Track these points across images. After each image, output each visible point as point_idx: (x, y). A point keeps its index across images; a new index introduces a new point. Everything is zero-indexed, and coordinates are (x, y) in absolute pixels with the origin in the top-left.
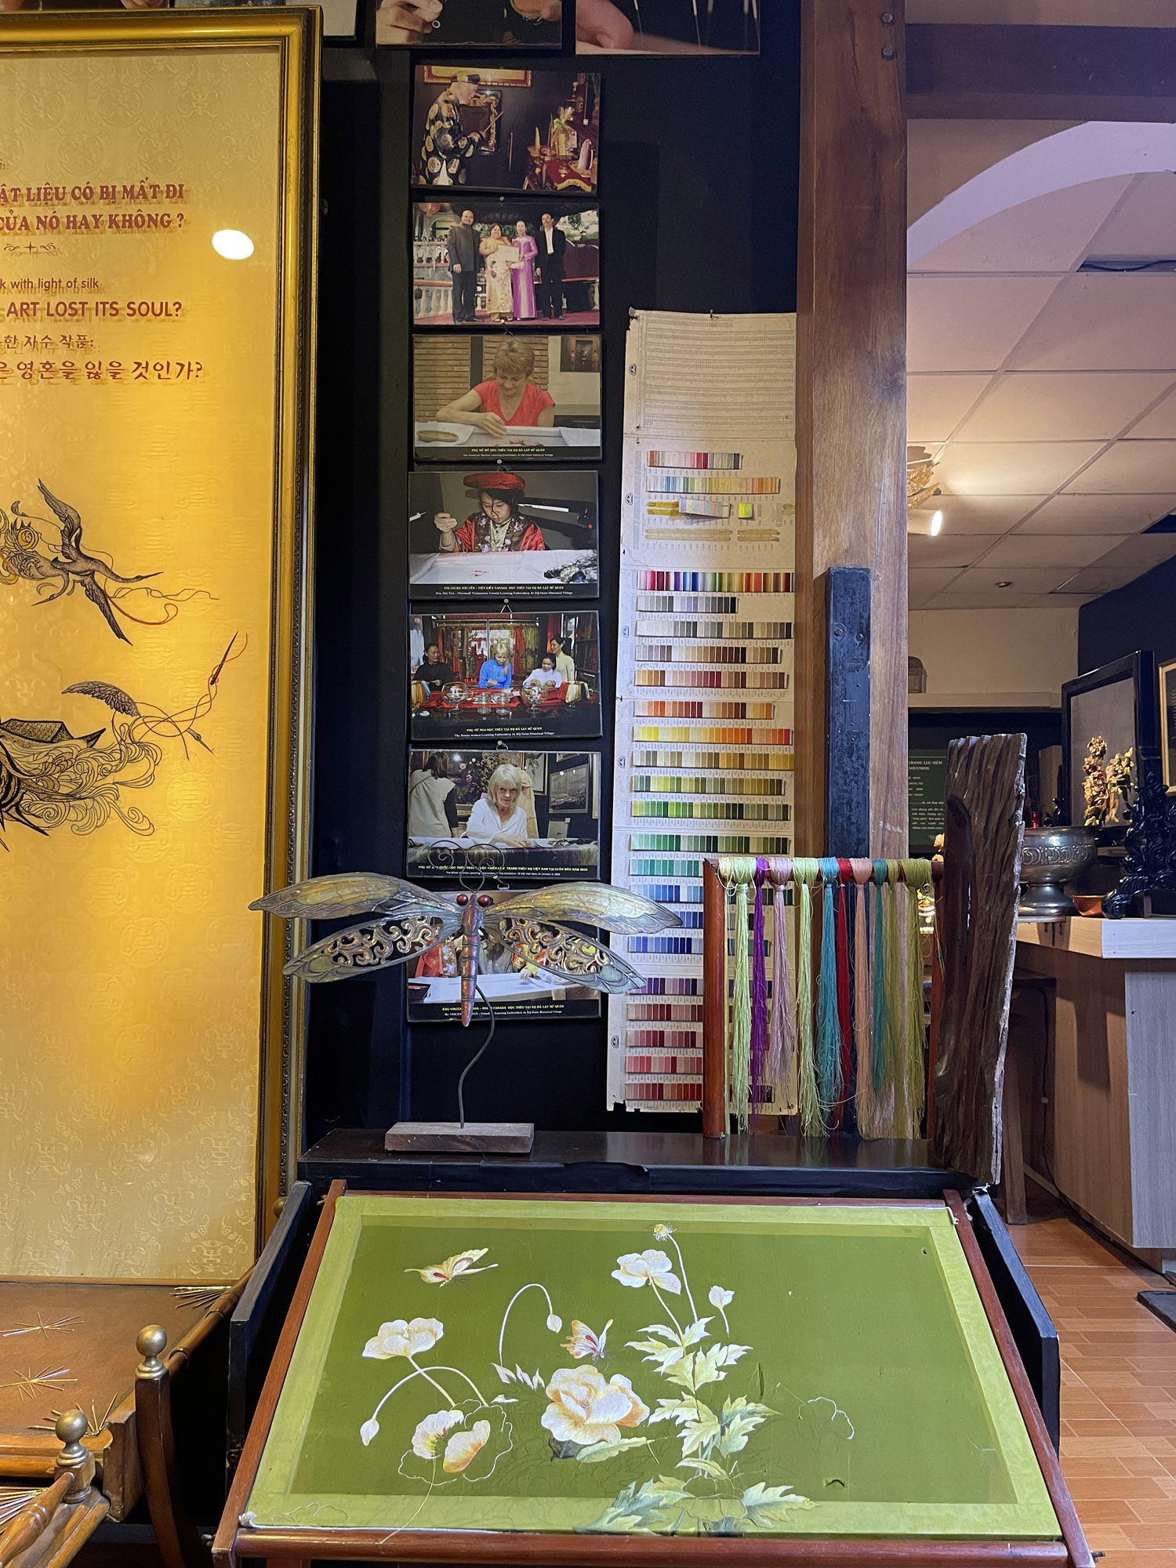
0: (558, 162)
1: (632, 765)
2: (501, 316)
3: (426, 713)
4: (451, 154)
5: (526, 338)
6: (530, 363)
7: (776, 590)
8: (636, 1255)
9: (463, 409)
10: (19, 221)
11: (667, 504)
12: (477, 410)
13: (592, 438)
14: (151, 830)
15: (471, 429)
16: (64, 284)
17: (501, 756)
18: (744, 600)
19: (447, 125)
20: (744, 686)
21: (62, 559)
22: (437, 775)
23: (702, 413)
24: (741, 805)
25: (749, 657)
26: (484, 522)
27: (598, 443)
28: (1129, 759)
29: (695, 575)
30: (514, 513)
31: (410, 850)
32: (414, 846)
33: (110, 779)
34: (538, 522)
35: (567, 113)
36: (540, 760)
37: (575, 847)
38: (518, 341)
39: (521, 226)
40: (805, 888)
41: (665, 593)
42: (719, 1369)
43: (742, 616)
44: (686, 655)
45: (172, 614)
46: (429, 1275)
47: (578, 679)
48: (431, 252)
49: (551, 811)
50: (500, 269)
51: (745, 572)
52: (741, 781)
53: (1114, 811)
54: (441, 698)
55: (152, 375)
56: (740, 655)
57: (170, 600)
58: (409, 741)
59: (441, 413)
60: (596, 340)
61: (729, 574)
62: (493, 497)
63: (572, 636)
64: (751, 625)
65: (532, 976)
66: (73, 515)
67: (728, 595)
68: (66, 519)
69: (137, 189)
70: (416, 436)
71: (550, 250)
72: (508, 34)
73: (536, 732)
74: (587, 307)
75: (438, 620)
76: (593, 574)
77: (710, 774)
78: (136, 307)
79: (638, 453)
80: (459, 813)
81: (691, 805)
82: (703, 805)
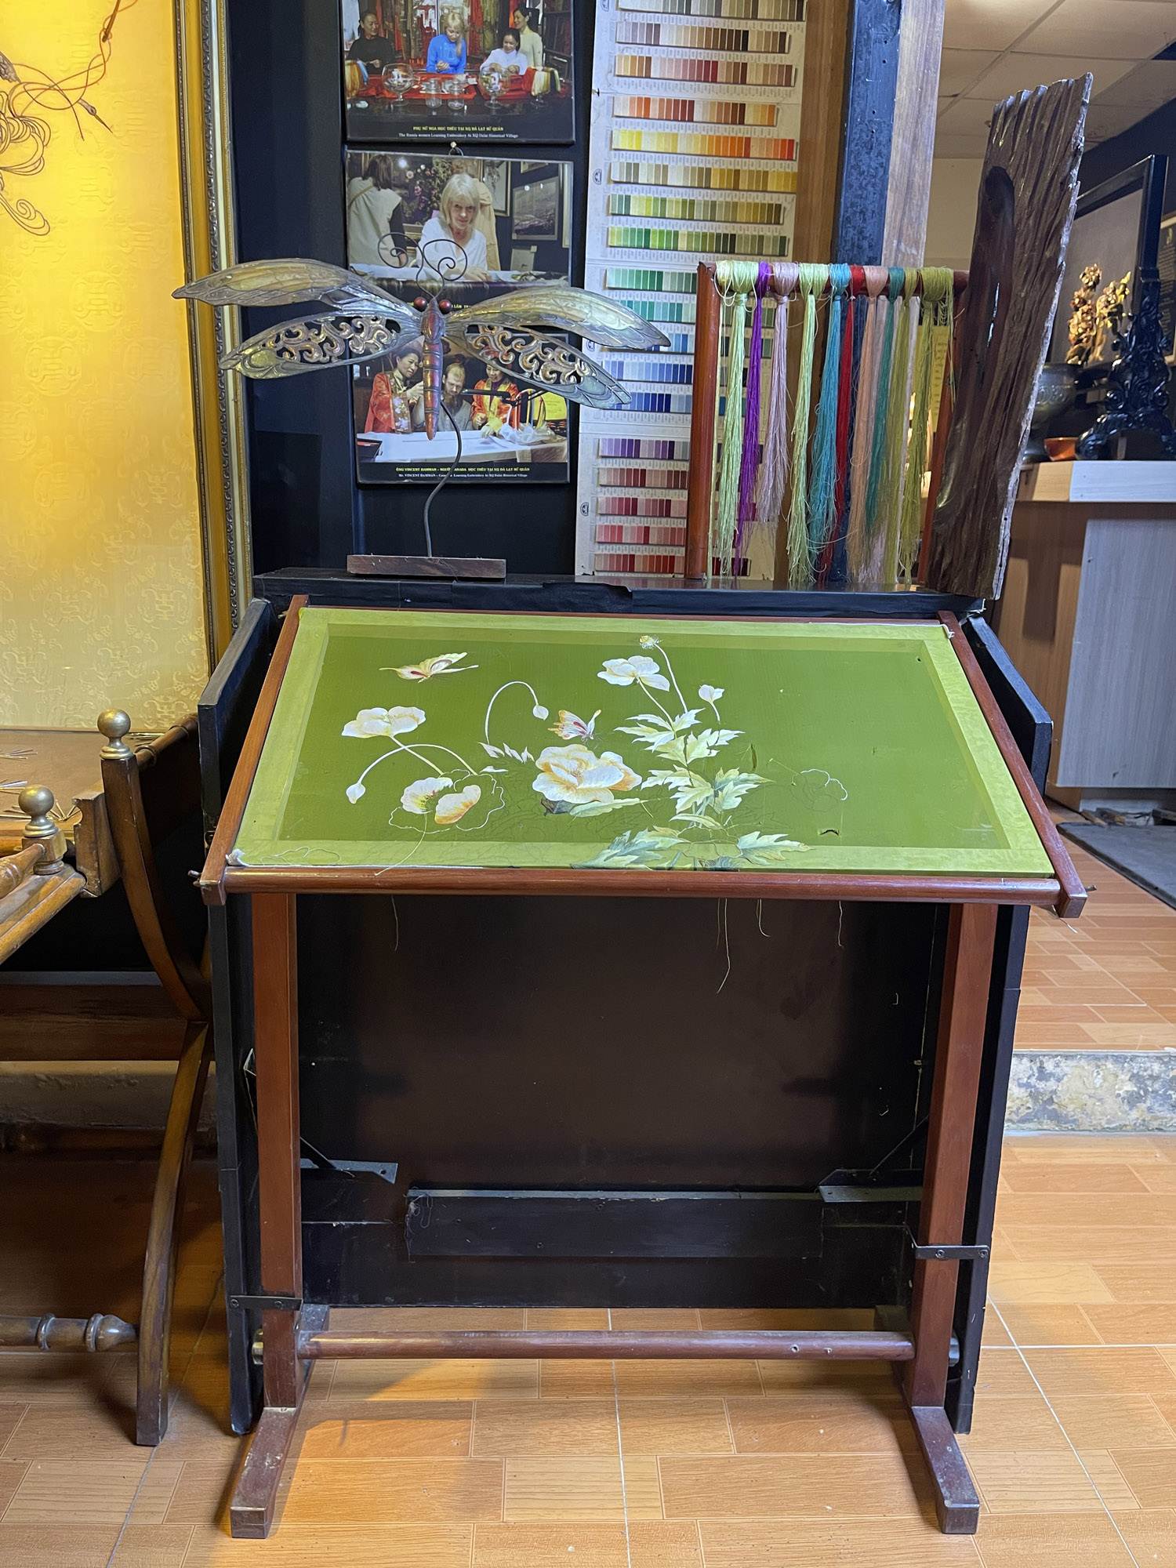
1: (609, 180)
3: (363, 104)
8: (623, 660)
14: (45, 229)
17: (456, 163)
20: (744, 82)
22: (379, 185)
24: (733, 236)
25: (752, 44)
28: (1125, 286)
36: (502, 170)
40: (811, 300)
42: (710, 748)
44: (678, 39)
46: (406, 672)
47: (547, 64)
49: (514, 237)
52: (735, 205)
53: (1099, 349)
54: (382, 86)
56: (740, 41)
58: (345, 141)
63: (540, 7)
64: (755, 2)
65: (495, 434)
73: (496, 133)
77: (700, 196)
80: (408, 235)
81: (676, 234)
82: (690, 235)
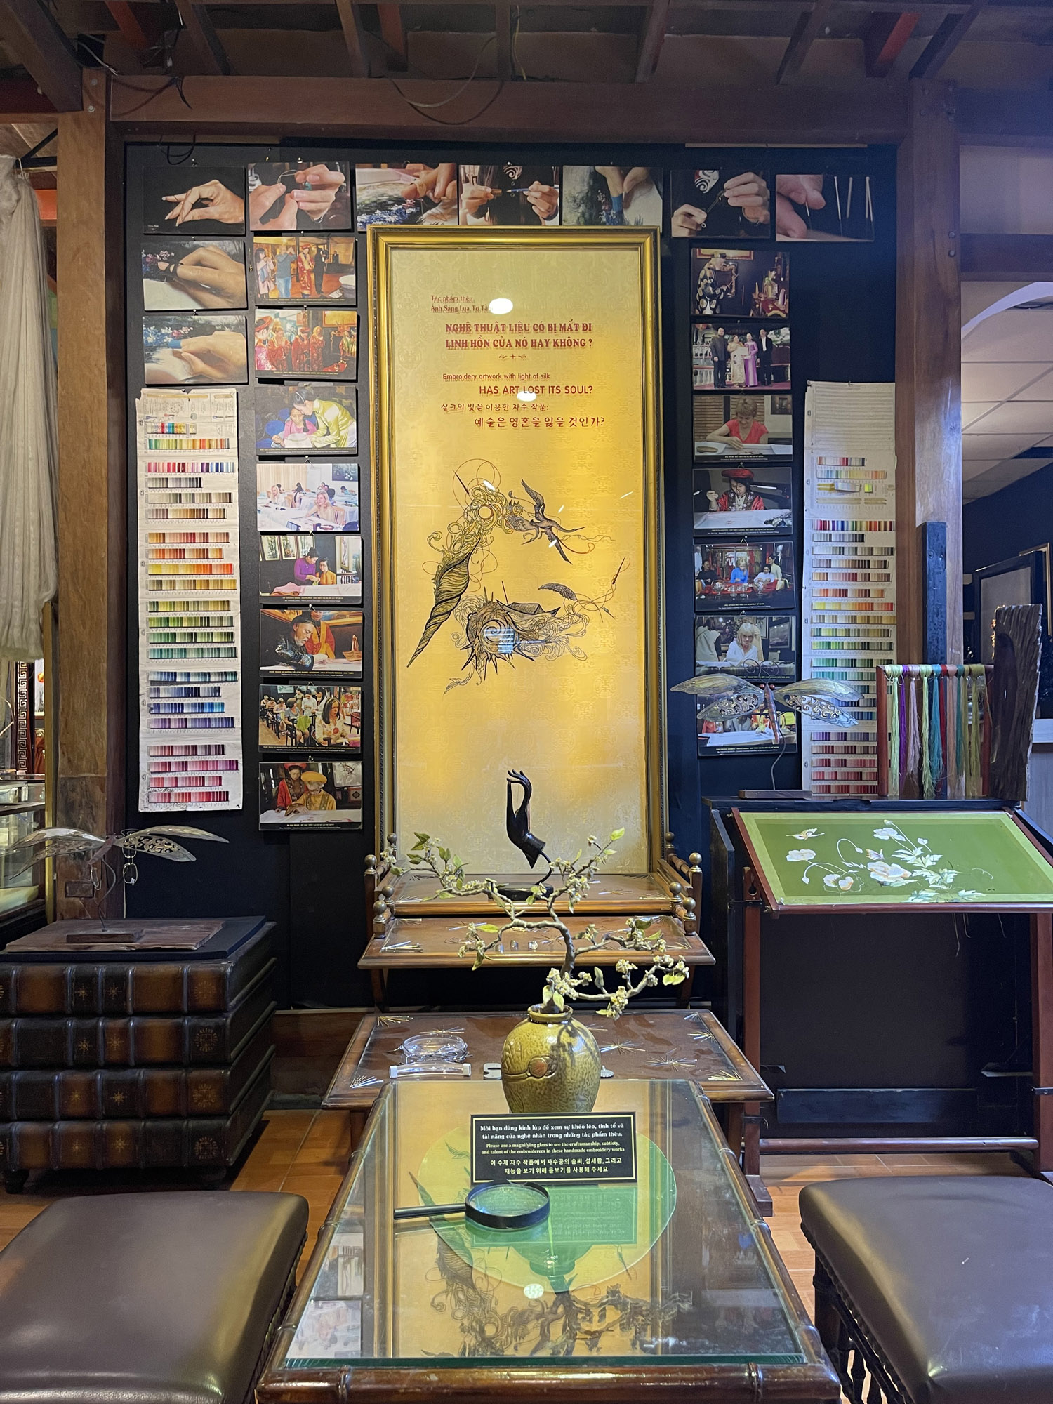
0: (767, 301)
1: (812, 622)
2: (740, 385)
3: (703, 597)
4: (712, 297)
5: (753, 397)
6: (755, 410)
7: (885, 530)
8: (881, 830)
9: (720, 435)
10: (506, 341)
11: (827, 485)
12: (728, 435)
13: (788, 450)
14: (585, 658)
15: (725, 445)
16: (532, 376)
18: (868, 536)
19: (709, 282)
20: (869, 581)
21: (535, 520)
22: (710, 629)
23: (845, 436)
24: (868, 643)
25: (872, 565)
26: (732, 495)
27: (791, 453)
29: (843, 522)
30: (748, 490)
31: (697, 668)
32: (699, 666)
33: (564, 632)
34: (759, 494)
35: (772, 274)
36: (764, 620)
37: (783, 666)
38: (749, 399)
39: (749, 335)
40: (925, 679)
41: (827, 532)
42: (932, 861)
43: (867, 544)
44: (839, 565)
45: (592, 548)
46: (797, 836)
47: (783, 577)
48: (702, 350)
49: (770, 647)
50: (739, 359)
51: (869, 521)
52: (868, 630)
54: (711, 589)
55: (579, 424)
56: (866, 564)
57: (591, 541)
58: (695, 612)
59: (709, 437)
60: (789, 397)
61: (861, 522)
62: (737, 482)
63: (779, 555)
64: (872, 548)
65: (762, 732)
66: (540, 498)
67: (860, 533)
68: (536, 499)
69: (567, 325)
70: (696, 450)
71: (765, 349)
72: (742, 231)
73: (761, 606)
74: (784, 379)
75: (710, 548)
76: (790, 522)
77: (852, 627)
78: (569, 388)
79: (812, 458)
80: (723, 649)
81: (843, 643)
82: (849, 643)
